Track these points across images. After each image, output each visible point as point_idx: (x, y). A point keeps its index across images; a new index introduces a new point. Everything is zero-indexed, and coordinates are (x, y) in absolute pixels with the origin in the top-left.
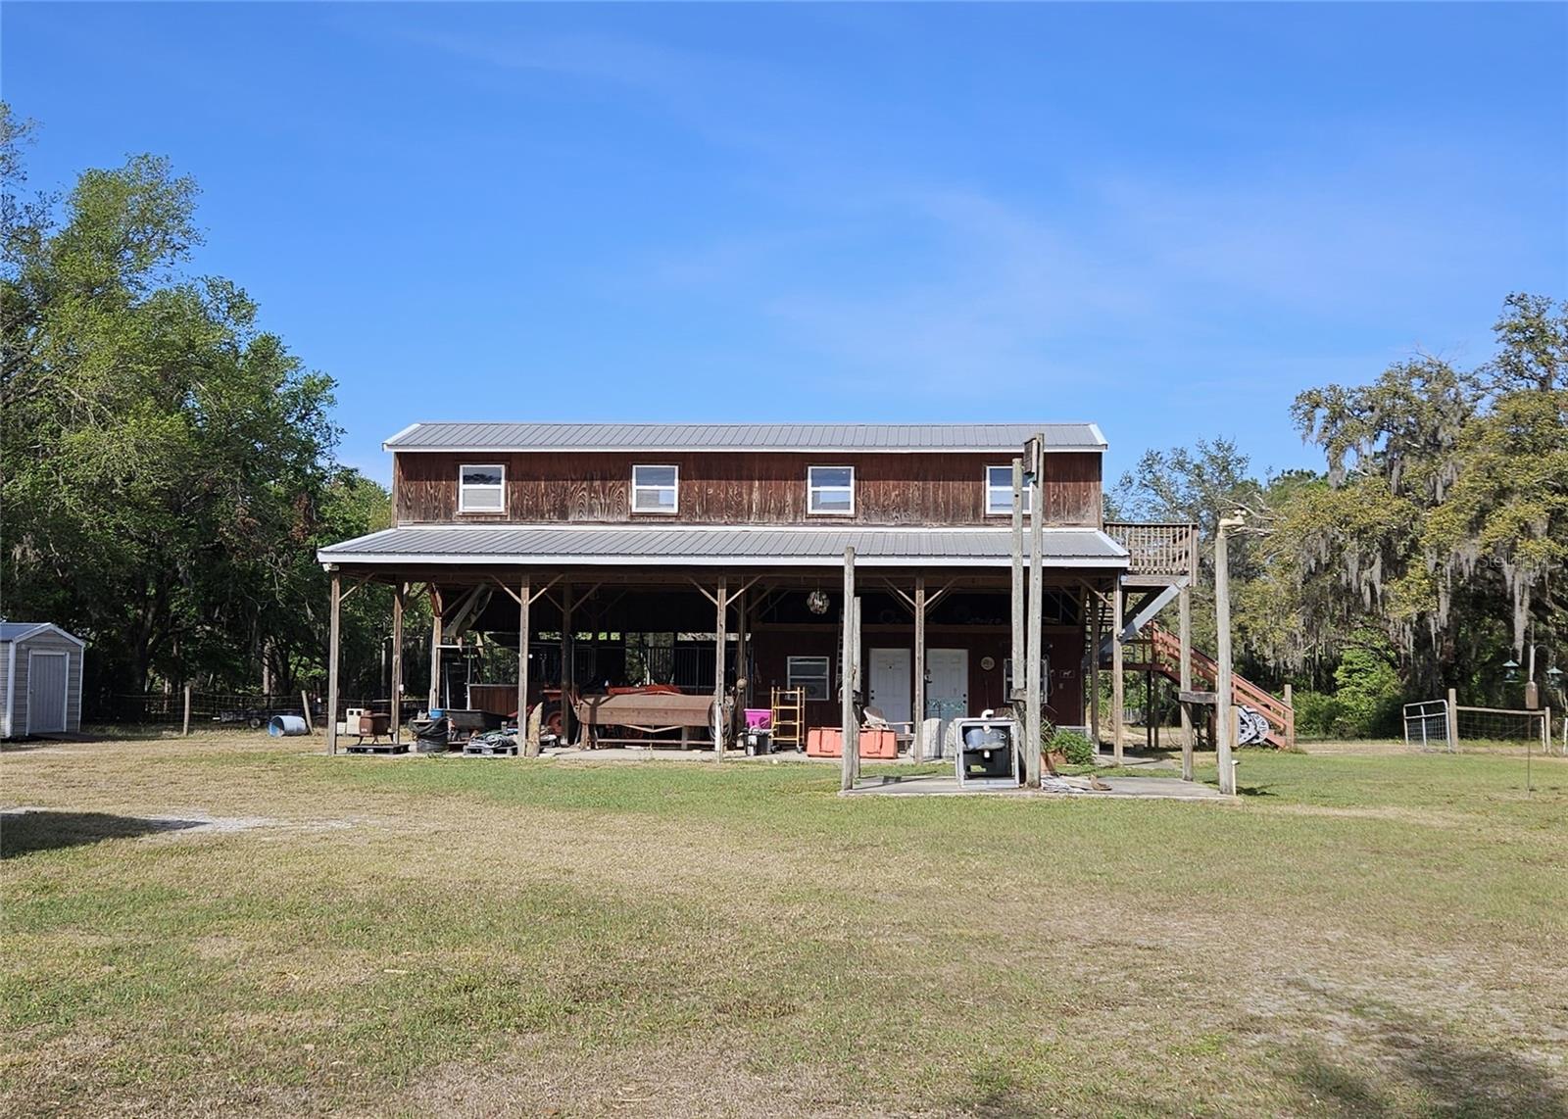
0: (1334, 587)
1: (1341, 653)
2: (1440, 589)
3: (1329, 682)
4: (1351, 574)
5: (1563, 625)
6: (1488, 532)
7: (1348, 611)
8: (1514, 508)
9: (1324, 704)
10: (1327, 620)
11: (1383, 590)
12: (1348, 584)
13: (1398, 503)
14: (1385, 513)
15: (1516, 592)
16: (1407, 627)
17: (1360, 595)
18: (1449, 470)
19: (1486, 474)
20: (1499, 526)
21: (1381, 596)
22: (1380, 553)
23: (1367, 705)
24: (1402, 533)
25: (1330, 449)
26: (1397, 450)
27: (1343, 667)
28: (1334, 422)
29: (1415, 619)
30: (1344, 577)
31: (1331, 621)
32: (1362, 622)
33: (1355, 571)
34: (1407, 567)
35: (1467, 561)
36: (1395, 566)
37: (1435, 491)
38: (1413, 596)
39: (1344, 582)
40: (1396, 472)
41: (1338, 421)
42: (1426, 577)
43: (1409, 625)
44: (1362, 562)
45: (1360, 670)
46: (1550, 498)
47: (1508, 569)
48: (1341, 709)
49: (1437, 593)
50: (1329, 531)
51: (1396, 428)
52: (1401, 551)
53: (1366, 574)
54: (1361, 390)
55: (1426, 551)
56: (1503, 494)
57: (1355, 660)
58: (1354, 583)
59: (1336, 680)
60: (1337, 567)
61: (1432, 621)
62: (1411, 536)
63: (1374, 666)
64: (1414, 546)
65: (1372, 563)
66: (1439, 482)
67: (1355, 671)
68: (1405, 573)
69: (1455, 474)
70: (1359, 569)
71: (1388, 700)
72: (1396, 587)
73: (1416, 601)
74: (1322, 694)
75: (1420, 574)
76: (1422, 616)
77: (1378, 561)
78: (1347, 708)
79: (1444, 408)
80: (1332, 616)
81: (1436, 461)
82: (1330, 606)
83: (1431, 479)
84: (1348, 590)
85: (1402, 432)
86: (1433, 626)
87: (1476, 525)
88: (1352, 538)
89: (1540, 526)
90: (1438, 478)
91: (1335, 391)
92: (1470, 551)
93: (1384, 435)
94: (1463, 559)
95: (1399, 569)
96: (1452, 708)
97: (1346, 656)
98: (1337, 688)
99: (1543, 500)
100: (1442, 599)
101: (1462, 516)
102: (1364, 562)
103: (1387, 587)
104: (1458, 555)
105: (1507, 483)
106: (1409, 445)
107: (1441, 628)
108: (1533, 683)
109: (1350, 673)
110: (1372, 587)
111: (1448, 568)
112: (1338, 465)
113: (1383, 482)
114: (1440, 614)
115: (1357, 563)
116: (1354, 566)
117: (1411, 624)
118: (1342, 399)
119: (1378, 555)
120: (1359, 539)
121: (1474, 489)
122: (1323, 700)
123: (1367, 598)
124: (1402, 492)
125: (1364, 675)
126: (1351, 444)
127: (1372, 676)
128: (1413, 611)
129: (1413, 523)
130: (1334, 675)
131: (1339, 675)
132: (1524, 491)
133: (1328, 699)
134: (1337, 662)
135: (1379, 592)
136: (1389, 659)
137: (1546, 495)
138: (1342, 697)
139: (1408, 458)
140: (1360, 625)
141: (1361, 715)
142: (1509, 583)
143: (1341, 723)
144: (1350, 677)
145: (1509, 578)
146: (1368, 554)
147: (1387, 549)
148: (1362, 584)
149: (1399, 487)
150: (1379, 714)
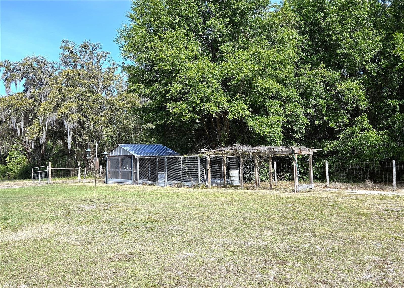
0: (7, 128)
1: (8, 152)
2: (44, 129)
3: (4, 162)
4: (13, 124)
5: (80, 142)
6: (60, 111)
7: (12, 137)
8: (67, 103)
9: (3, 168)
10: (4, 140)
11: (24, 130)
12: (12, 128)
13: (30, 101)
14: (25, 104)
15: (68, 130)
16: (33, 142)
17: (16, 131)
18: (46, 92)
19: (59, 92)
20: (63, 109)
21: (24, 131)
22: (23, 117)
23: (17, 168)
24: (31, 111)
25: (6, 82)
26: (29, 84)
27: (9, 157)
28: (7, 73)
29: (35, 139)
30: (11, 125)
31: (6, 140)
32: (16, 142)
33: (15, 123)
34: (32, 122)
35: (53, 120)
36: (28, 122)
37: (41, 98)
38: (35, 131)
39: (11, 127)
40: (28, 91)
41: (9, 73)
42: (39, 125)
43: (33, 141)
44: (17, 120)
45: (14, 157)
46: (78, 101)
47: (66, 123)
48: (8, 170)
49: (42, 131)
50: (6, 109)
51: (28, 77)
52: (31, 117)
53: (19, 124)
54: (17, 63)
55: (40, 117)
56: (64, 99)
57: (12, 155)
58: (14, 127)
59: (6, 161)
60: (8, 121)
61: (41, 140)
62: (33, 112)
63: (18, 156)
64: (35, 116)
65: (21, 121)
66: (43, 96)
67: (12, 158)
68: (32, 125)
69: (48, 94)
70: (16, 122)
71: (24, 166)
72: (29, 128)
73: (35, 133)
74: (2, 165)
75: (37, 124)
76: (37, 138)
77: (23, 120)
78: (10, 169)
79: (44, 72)
80: (6, 139)
81: (42, 89)
82: (6, 135)
83: (40, 94)
84: (12, 129)
85: (30, 78)
86: (41, 142)
87: (56, 109)
88: (13, 112)
89: (75, 110)
90: (42, 94)
91: (7, 62)
92: (54, 117)
93: (24, 79)
94: (51, 119)
95: (29, 123)
96: (50, 168)
97: (10, 153)
98: (6, 163)
99: (76, 102)
100: (44, 133)
101: (51, 105)
102: (18, 120)
103: (26, 128)
104: (50, 118)
105: (65, 95)
106: (33, 83)
107: (44, 142)
108: (97, 158)
109: (11, 158)
110: (21, 129)
111: (47, 123)
112: (8, 87)
113: (24, 94)
114: (43, 137)
115: (15, 120)
116: (14, 121)
117: (34, 141)
118: (10, 65)
119: (23, 118)
120: (16, 112)
121: (55, 97)
122: (2, 167)
123: (19, 132)
124: (31, 97)
125: (15, 159)
126: (13, 81)
127: (18, 159)
128: (35, 137)
129: (35, 108)
130: (6, 159)
131: (8, 159)
132: (70, 99)
133: (4, 167)
134: (7, 155)
135: (23, 130)
136: (24, 154)
137: (77, 100)
138: (8, 166)
139: (32, 87)
140: (15, 143)
141: (15, 171)
142: (66, 127)
143: (8, 174)
144: (11, 160)
145: (66, 126)
146: (19, 117)
147: (26, 117)
148: (17, 127)
149: (29, 96)
150: (21, 171)
